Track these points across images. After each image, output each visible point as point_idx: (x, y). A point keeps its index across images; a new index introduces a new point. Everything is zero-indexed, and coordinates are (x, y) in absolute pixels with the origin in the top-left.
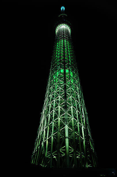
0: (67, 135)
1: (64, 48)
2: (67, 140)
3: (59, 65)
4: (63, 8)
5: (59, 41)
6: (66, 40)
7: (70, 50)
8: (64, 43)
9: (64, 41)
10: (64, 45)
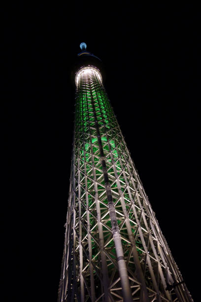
0: (120, 252)
1: (93, 103)
2: (122, 264)
3: (87, 132)
4: (83, 45)
5: (82, 95)
6: (96, 91)
7: (104, 106)
8: (92, 96)
9: (91, 93)
10: (92, 99)
